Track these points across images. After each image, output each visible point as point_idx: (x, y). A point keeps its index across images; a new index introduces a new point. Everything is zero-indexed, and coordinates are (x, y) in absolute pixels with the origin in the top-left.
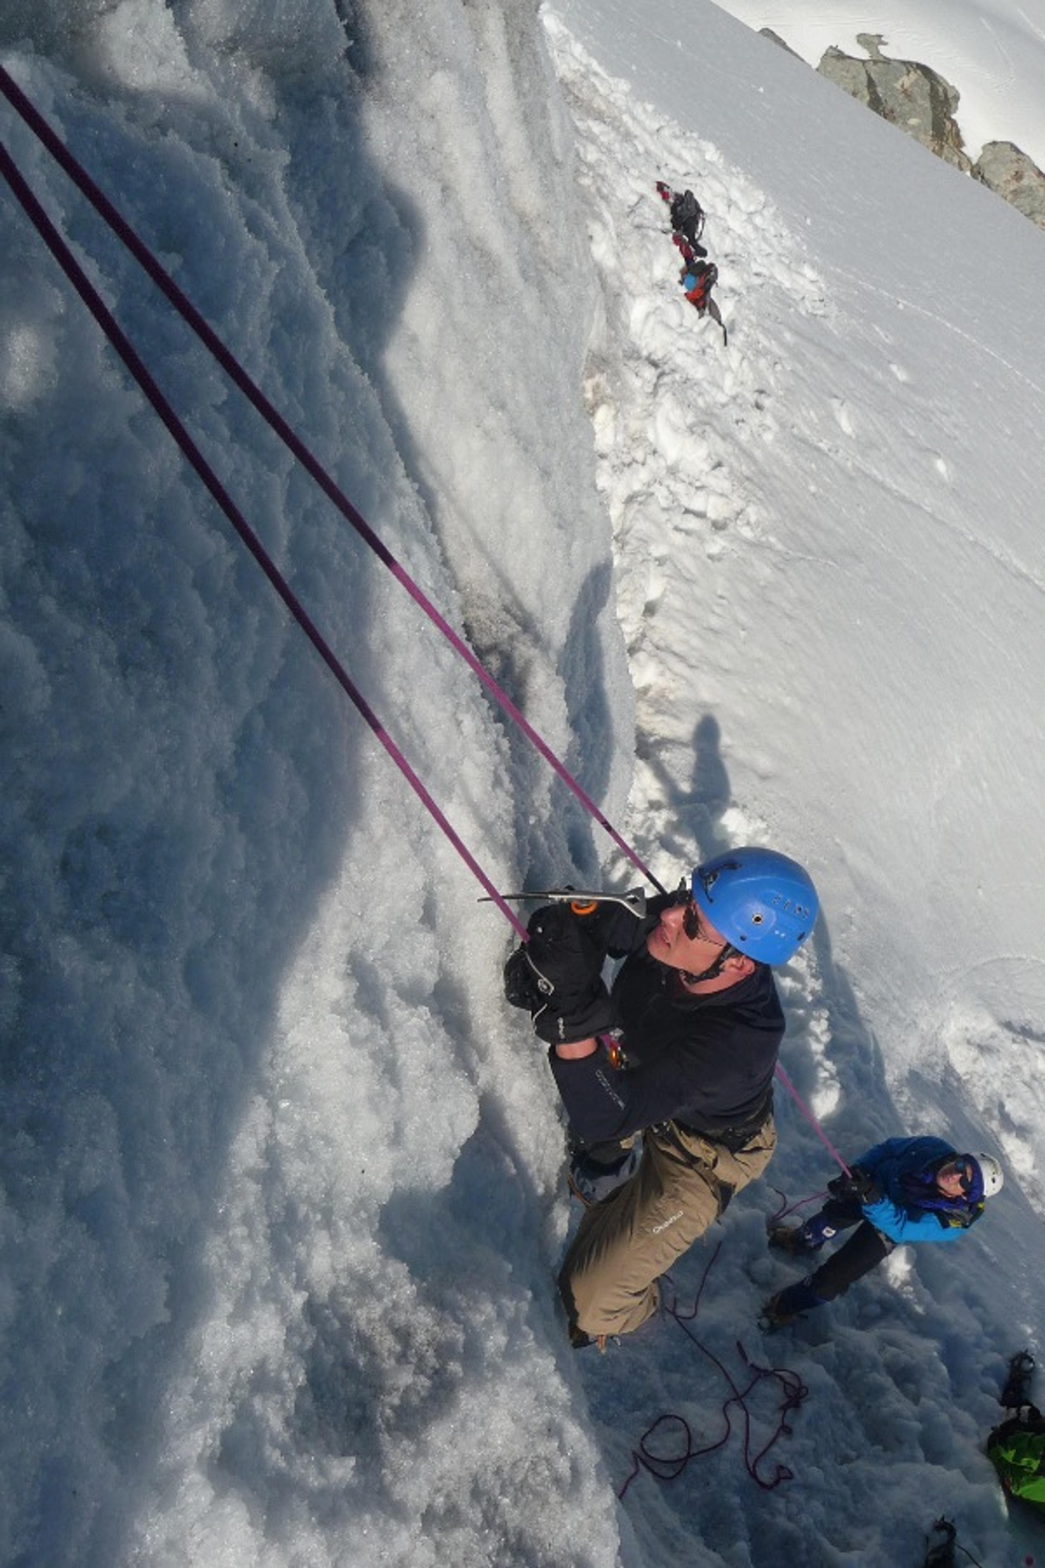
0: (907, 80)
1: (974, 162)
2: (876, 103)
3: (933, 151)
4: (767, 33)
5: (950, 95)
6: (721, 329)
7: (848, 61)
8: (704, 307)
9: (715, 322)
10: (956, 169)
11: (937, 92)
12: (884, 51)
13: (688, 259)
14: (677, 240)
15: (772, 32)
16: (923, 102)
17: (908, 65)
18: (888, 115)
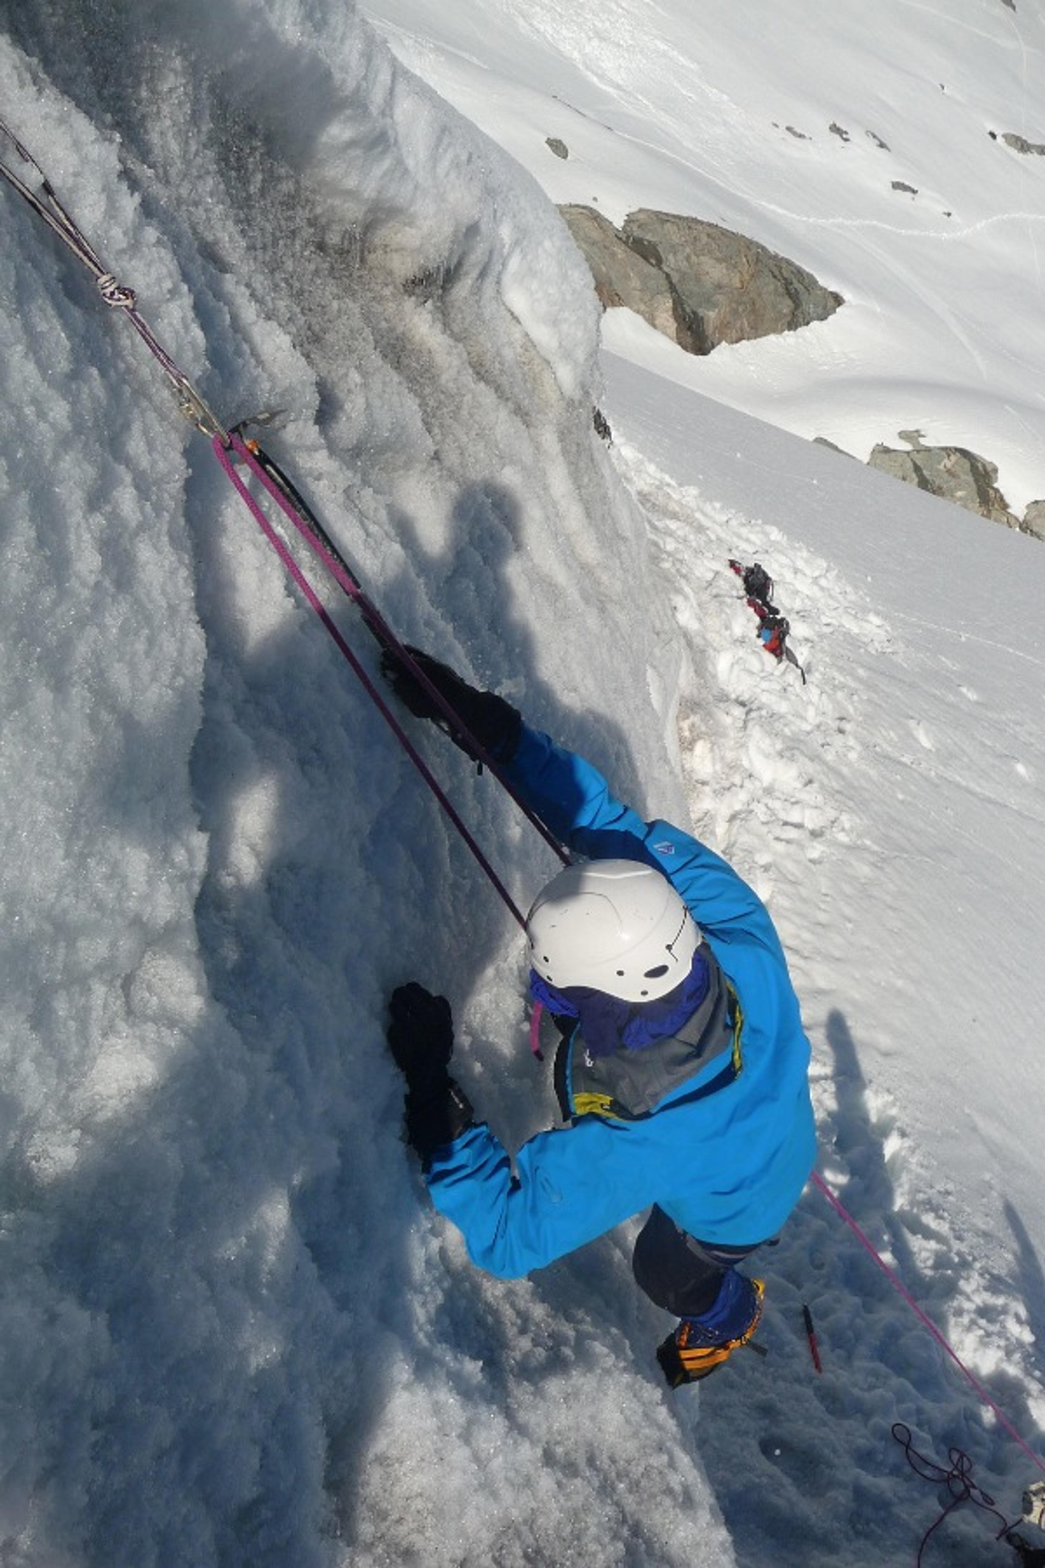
0: (948, 463)
1: (1021, 519)
2: (924, 483)
3: (983, 515)
4: (820, 441)
5: (989, 468)
6: (799, 671)
7: (893, 454)
8: (781, 653)
9: (792, 666)
10: (1006, 527)
11: (977, 468)
12: (923, 441)
13: (763, 617)
14: (751, 603)
15: (825, 441)
16: (966, 477)
17: (948, 451)
18: (937, 491)
